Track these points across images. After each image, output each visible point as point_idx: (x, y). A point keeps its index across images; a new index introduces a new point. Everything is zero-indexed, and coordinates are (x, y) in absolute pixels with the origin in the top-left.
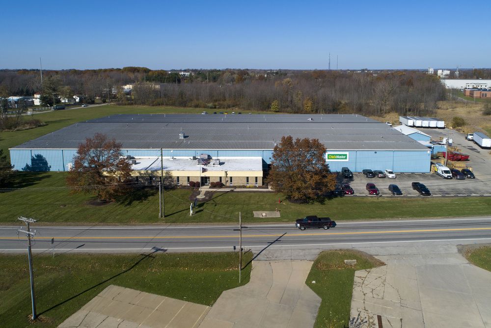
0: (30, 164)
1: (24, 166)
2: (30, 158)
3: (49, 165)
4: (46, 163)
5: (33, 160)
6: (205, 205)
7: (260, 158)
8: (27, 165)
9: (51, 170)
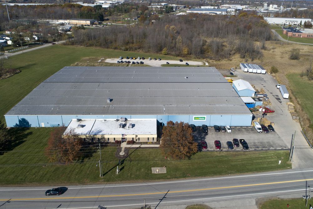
0: (18, 123)
1: (15, 124)
2: (18, 120)
3: (30, 124)
4: (28, 123)
5: (20, 121)
6: (125, 162)
7: (156, 120)
8: (17, 124)
9: (32, 126)
